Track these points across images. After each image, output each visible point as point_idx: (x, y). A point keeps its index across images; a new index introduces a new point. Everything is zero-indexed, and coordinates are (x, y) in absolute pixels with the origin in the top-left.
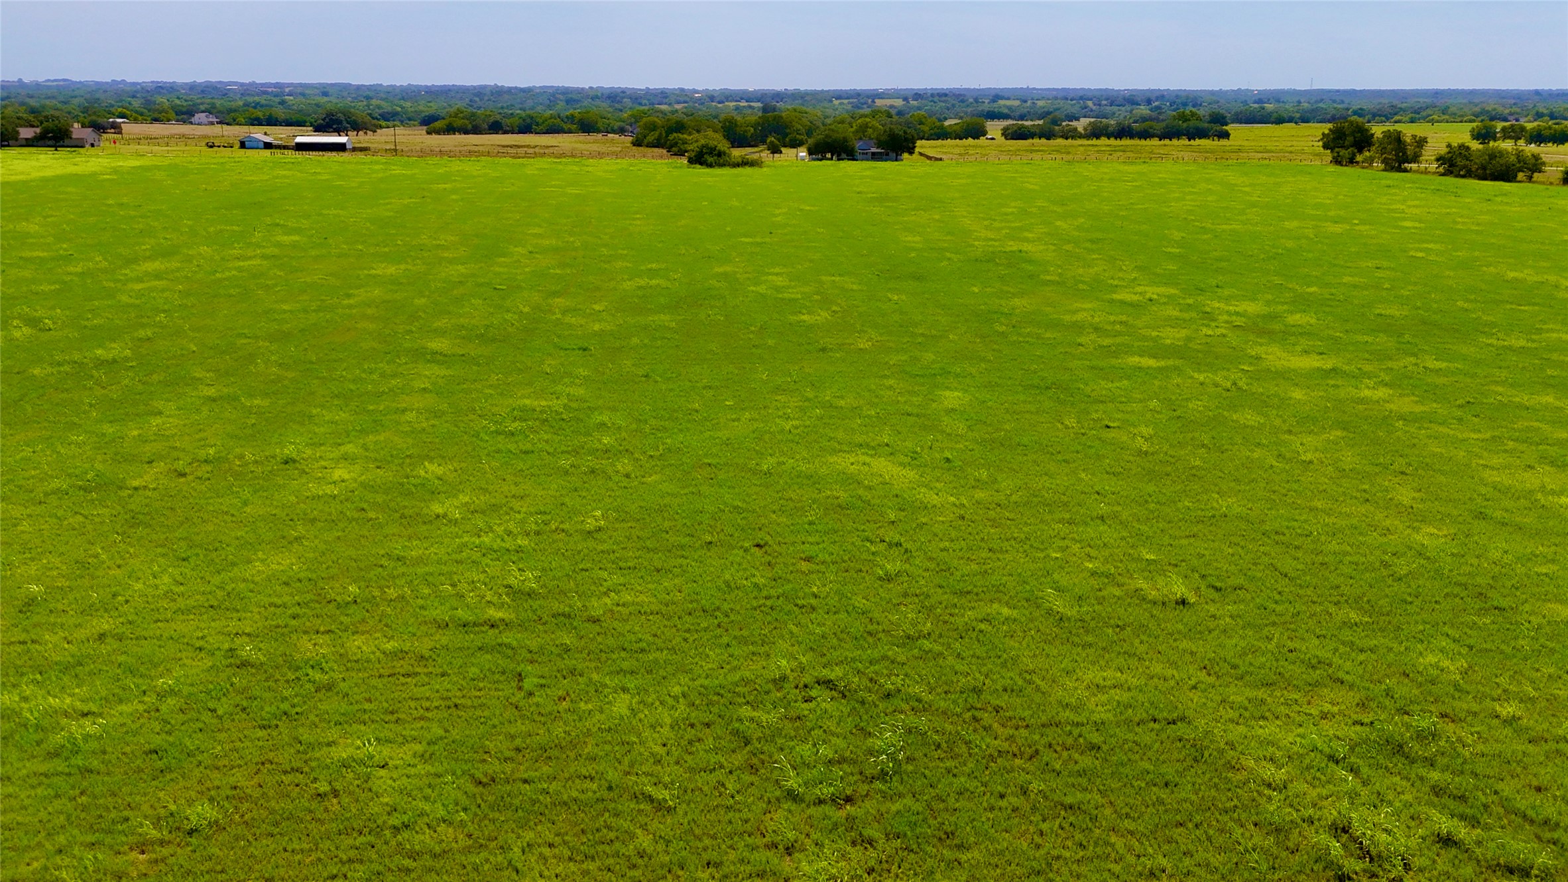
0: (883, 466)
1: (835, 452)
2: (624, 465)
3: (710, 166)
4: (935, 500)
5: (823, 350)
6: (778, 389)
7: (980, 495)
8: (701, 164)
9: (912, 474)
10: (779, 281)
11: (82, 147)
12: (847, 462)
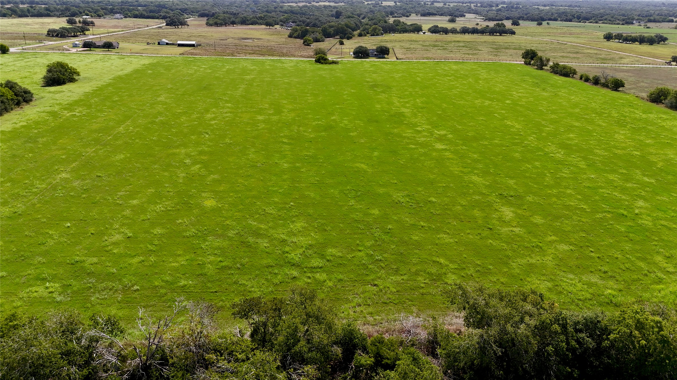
0: (363, 166)
1: (356, 163)
2: (325, 165)
3: (322, 63)
4: (369, 170)
5: (355, 143)
6: (347, 151)
7: (375, 170)
8: (319, 63)
9: (367, 167)
10: (346, 122)
11: (115, 48)
12: (358, 165)
